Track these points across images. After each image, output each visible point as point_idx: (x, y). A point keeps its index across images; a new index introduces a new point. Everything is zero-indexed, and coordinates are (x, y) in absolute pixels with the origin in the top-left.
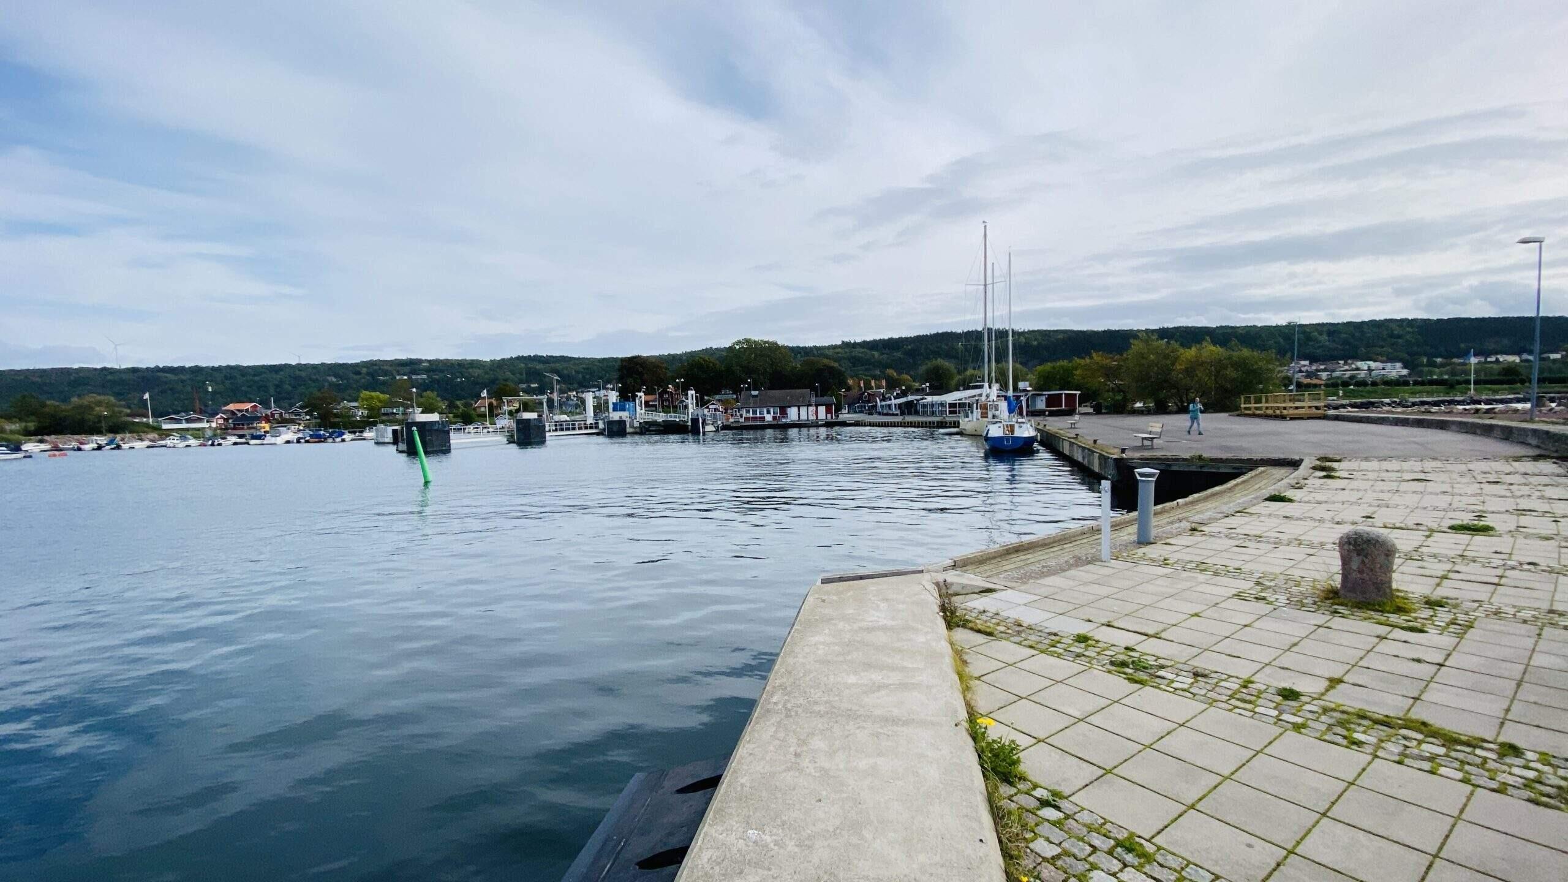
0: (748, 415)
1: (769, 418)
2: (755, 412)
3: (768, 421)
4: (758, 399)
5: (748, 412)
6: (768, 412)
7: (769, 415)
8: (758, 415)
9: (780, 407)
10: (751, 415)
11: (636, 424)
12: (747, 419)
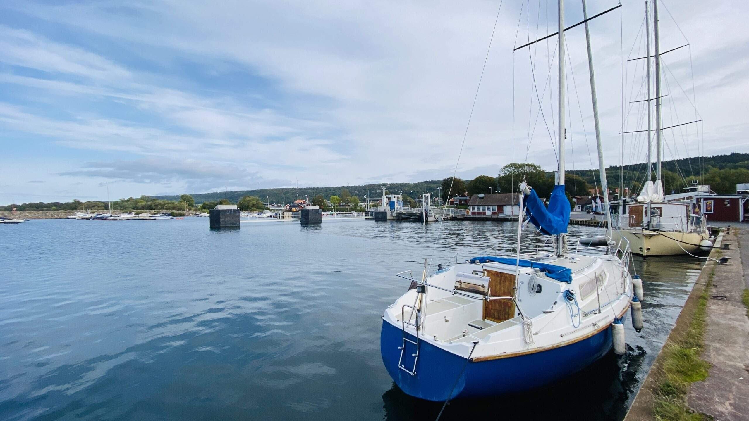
0: (474, 211)
1: (489, 213)
2: (478, 209)
3: (488, 216)
4: (483, 200)
5: (474, 209)
6: (489, 209)
7: (489, 211)
8: (481, 211)
9: (498, 206)
10: (476, 210)
11: (394, 215)
12: (472, 213)
